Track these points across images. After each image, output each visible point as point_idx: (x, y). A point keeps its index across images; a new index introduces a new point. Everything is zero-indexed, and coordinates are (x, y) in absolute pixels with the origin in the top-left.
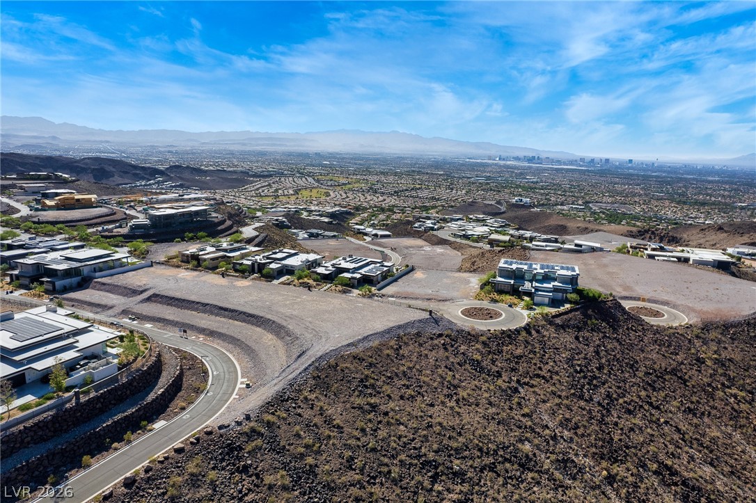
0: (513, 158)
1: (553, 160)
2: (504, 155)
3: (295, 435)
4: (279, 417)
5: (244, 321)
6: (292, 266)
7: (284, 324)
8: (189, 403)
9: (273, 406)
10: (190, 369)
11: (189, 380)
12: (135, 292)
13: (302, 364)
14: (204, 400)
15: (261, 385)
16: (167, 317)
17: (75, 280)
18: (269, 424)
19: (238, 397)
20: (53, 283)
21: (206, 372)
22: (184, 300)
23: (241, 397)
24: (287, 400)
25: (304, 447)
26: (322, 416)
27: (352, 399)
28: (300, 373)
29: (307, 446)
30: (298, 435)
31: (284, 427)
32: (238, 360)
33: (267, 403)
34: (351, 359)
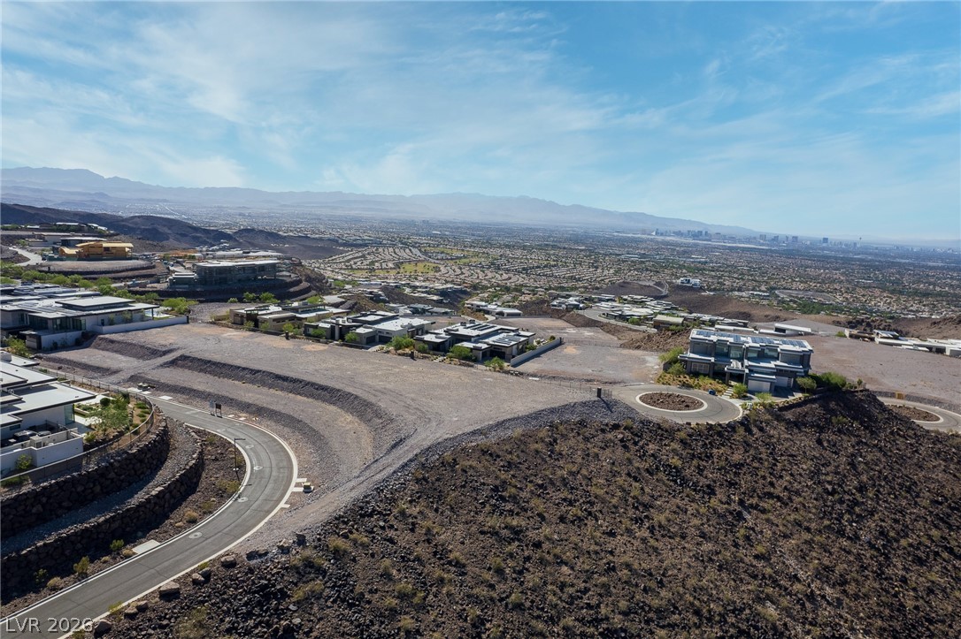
0: (674, 233)
1: (725, 236)
2: (662, 229)
3: (382, 576)
4: (355, 542)
5: (311, 396)
6: (388, 332)
7: (373, 400)
8: (205, 513)
9: (346, 523)
10: (216, 459)
11: (210, 477)
12: (154, 353)
13: (399, 458)
14: (231, 509)
15: (328, 488)
16: (195, 387)
17: (72, 335)
18: (338, 554)
19: (288, 506)
20: (38, 338)
21: (241, 466)
22: (225, 365)
23: (294, 506)
24: (371, 515)
25: (398, 597)
26: (429, 543)
27: (480, 518)
28: (394, 472)
29: (402, 596)
30: (386, 576)
31: (363, 561)
32: (296, 451)
33: (336, 518)
34: (477, 454)
